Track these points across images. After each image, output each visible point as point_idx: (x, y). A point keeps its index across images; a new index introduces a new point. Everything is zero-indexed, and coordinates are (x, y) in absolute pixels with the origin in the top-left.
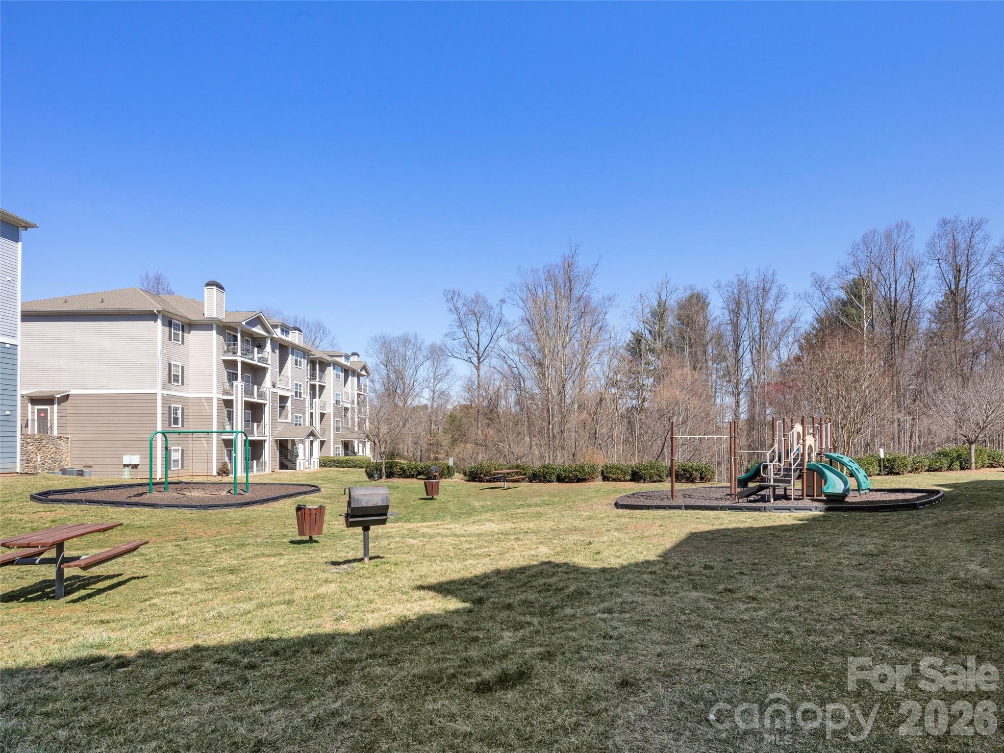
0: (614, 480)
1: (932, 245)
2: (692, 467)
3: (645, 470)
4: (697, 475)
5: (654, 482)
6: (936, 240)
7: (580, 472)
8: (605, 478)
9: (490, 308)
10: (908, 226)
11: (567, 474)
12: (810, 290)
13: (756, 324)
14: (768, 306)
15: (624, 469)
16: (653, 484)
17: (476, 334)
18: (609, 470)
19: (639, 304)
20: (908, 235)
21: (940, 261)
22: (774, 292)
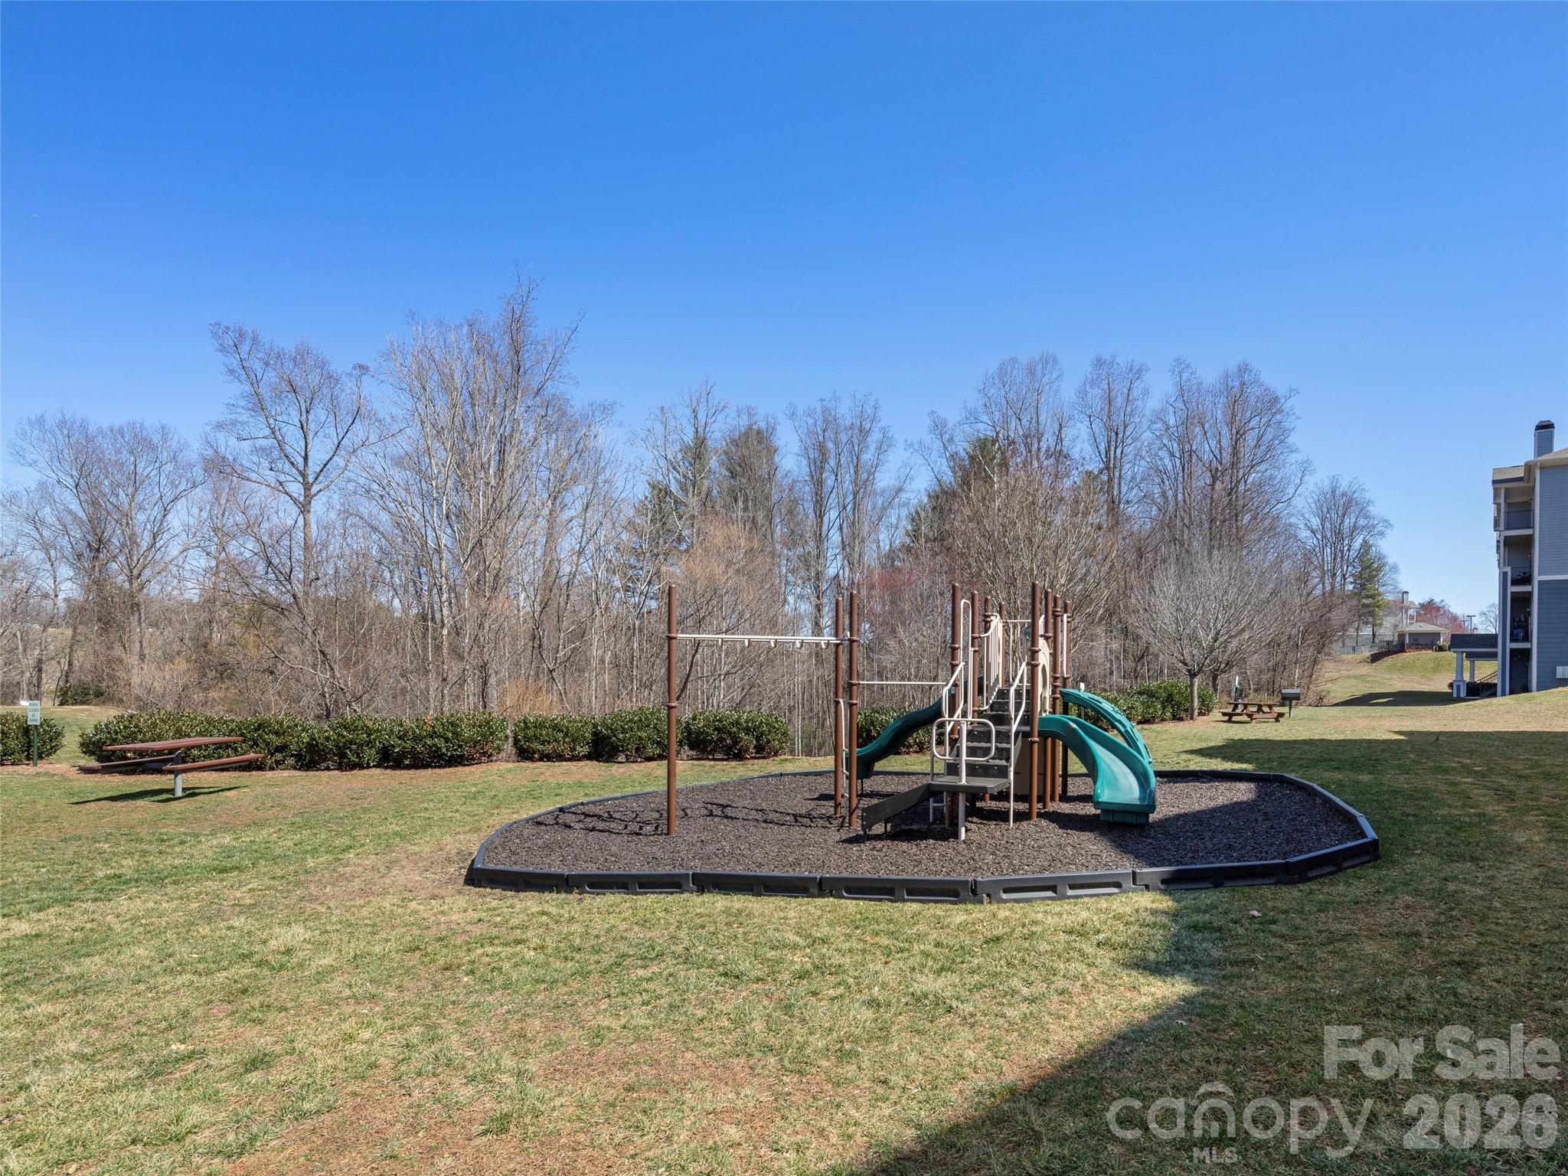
0: (546, 757)
1: (1083, 393)
2: (737, 723)
3: (624, 731)
4: (748, 740)
5: (649, 759)
6: (1088, 389)
7: (447, 740)
8: (524, 754)
9: (332, 379)
10: (1055, 361)
11: (409, 744)
12: (928, 438)
13: (848, 486)
14: (867, 457)
15: (572, 730)
16: (648, 764)
17: (299, 434)
18: (530, 733)
19: (659, 426)
20: (1056, 374)
21: (1092, 419)
22: (875, 436)
